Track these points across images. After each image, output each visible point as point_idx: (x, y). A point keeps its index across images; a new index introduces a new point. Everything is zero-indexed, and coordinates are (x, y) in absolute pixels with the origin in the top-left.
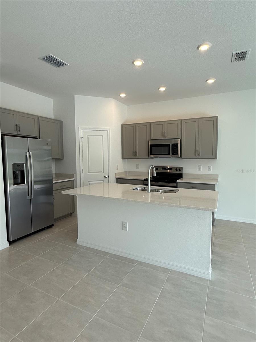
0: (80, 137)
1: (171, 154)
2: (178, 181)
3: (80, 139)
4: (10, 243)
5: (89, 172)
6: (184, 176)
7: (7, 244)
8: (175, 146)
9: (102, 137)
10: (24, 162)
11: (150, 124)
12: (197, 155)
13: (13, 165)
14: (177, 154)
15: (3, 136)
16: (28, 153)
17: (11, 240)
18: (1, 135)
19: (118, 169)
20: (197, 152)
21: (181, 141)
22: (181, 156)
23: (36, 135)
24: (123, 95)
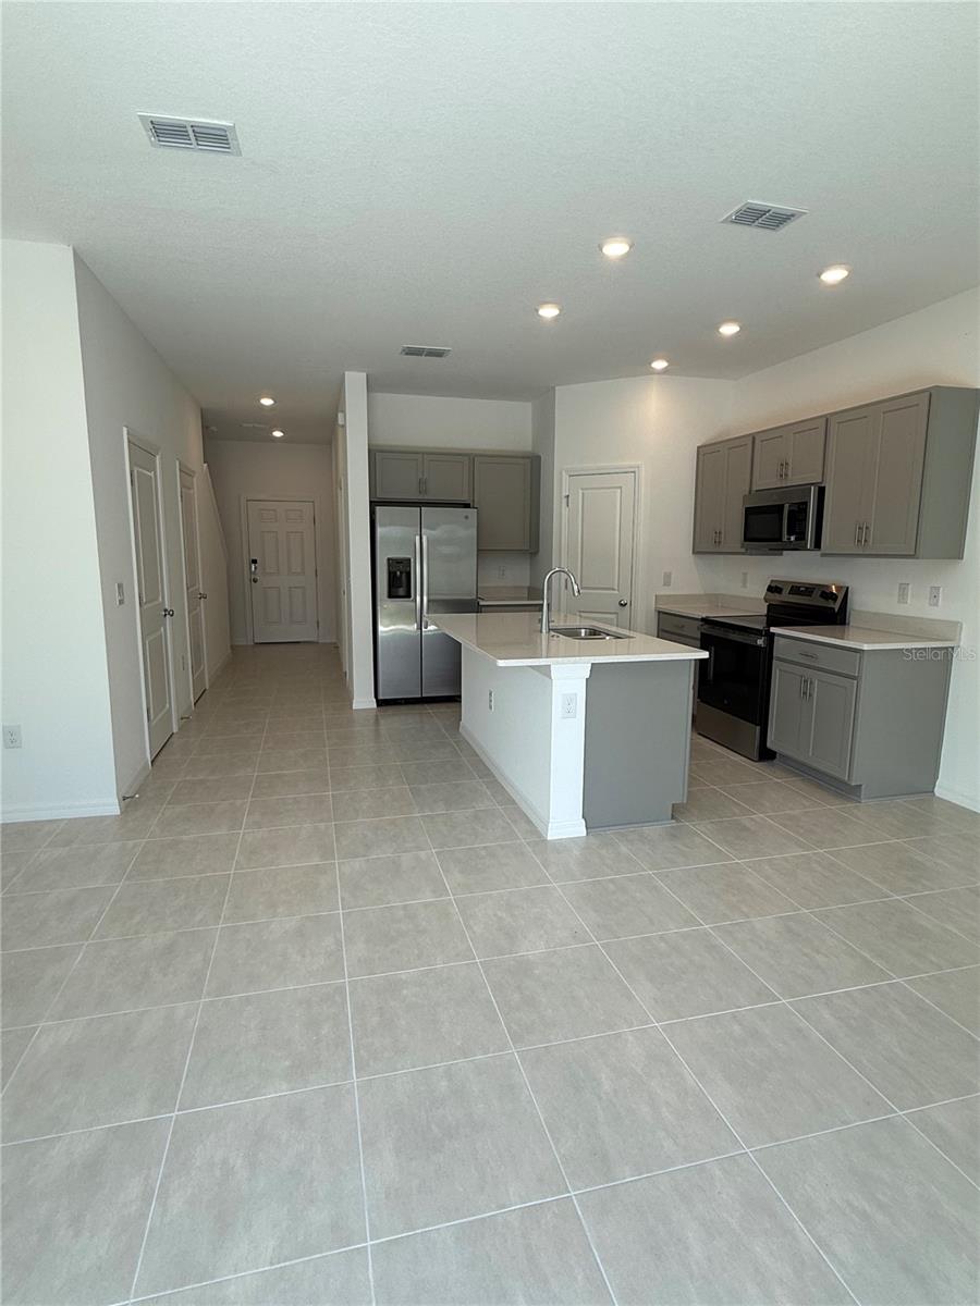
0: (564, 495)
1: (786, 538)
2: (777, 630)
3: (564, 500)
4: (380, 703)
6: (852, 618)
7: (373, 704)
8: (799, 514)
9: (619, 490)
10: (409, 556)
11: (752, 437)
12: (864, 547)
13: (389, 559)
14: (802, 536)
15: (373, 504)
16: (418, 538)
17: (381, 697)
18: (371, 502)
19: (667, 583)
20: (861, 535)
21: (822, 491)
22: (817, 545)
23: (465, 498)
24: (659, 365)
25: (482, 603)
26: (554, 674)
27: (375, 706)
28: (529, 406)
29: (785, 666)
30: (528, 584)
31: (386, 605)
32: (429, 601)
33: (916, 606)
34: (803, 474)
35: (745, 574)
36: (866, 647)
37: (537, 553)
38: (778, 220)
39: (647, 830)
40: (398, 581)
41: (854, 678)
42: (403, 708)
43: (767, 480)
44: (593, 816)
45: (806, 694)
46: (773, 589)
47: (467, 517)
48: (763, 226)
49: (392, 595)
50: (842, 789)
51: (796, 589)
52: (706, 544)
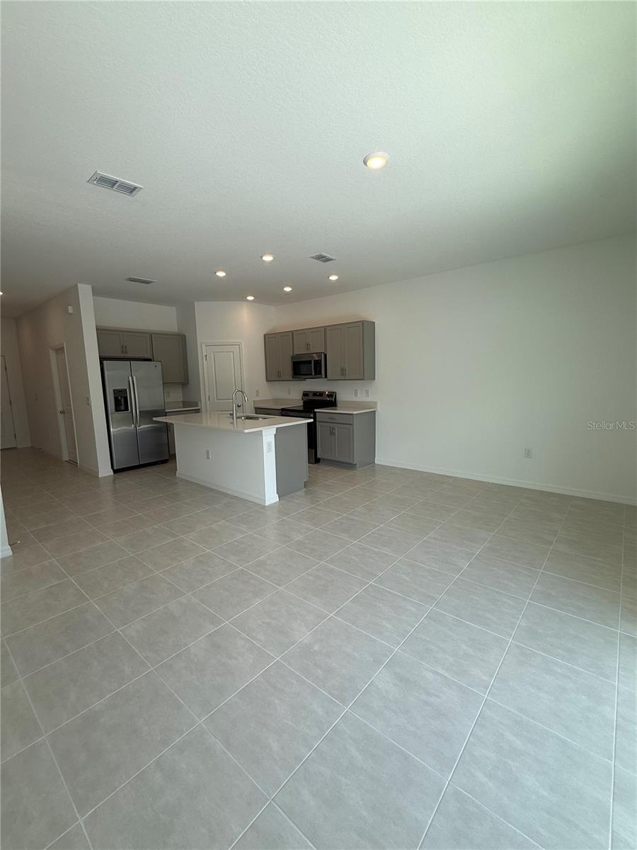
0: (204, 355)
1: (313, 374)
2: (315, 410)
3: (204, 358)
4: (115, 471)
5: (218, 400)
6: (338, 404)
7: (111, 473)
8: (318, 363)
9: (232, 353)
10: (127, 388)
11: (292, 332)
12: (344, 376)
13: (114, 390)
14: (321, 374)
15: (102, 359)
16: (130, 378)
17: (115, 468)
18: (100, 358)
19: (257, 395)
20: (343, 371)
21: (325, 355)
22: (326, 377)
23: (148, 356)
24: (251, 298)
25: (167, 411)
26: (264, 434)
27: (112, 473)
28: (174, 308)
29: (321, 424)
30: (181, 400)
31: (114, 416)
32: (140, 412)
33: (361, 398)
34: (316, 348)
35: (289, 389)
36: (355, 413)
37: (188, 383)
38: (327, 260)
39: (298, 493)
40: (120, 401)
41: (351, 424)
42: (131, 472)
43: (300, 350)
44: (281, 492)
45: (332, 433)
46: (305, 394)
47: (156, 366)
48: (323, 261)
49: (117, 409)
50: (350, 466)
51: (315, 394)
52: (273, 376)
